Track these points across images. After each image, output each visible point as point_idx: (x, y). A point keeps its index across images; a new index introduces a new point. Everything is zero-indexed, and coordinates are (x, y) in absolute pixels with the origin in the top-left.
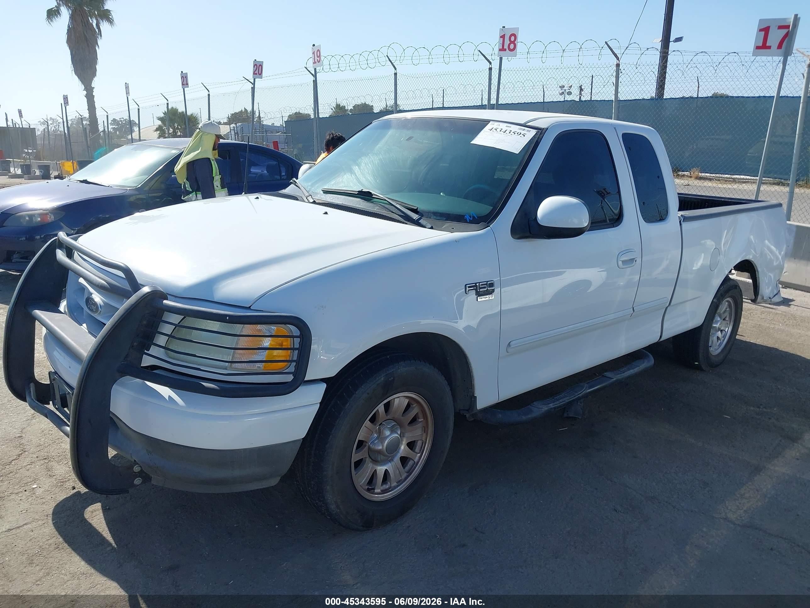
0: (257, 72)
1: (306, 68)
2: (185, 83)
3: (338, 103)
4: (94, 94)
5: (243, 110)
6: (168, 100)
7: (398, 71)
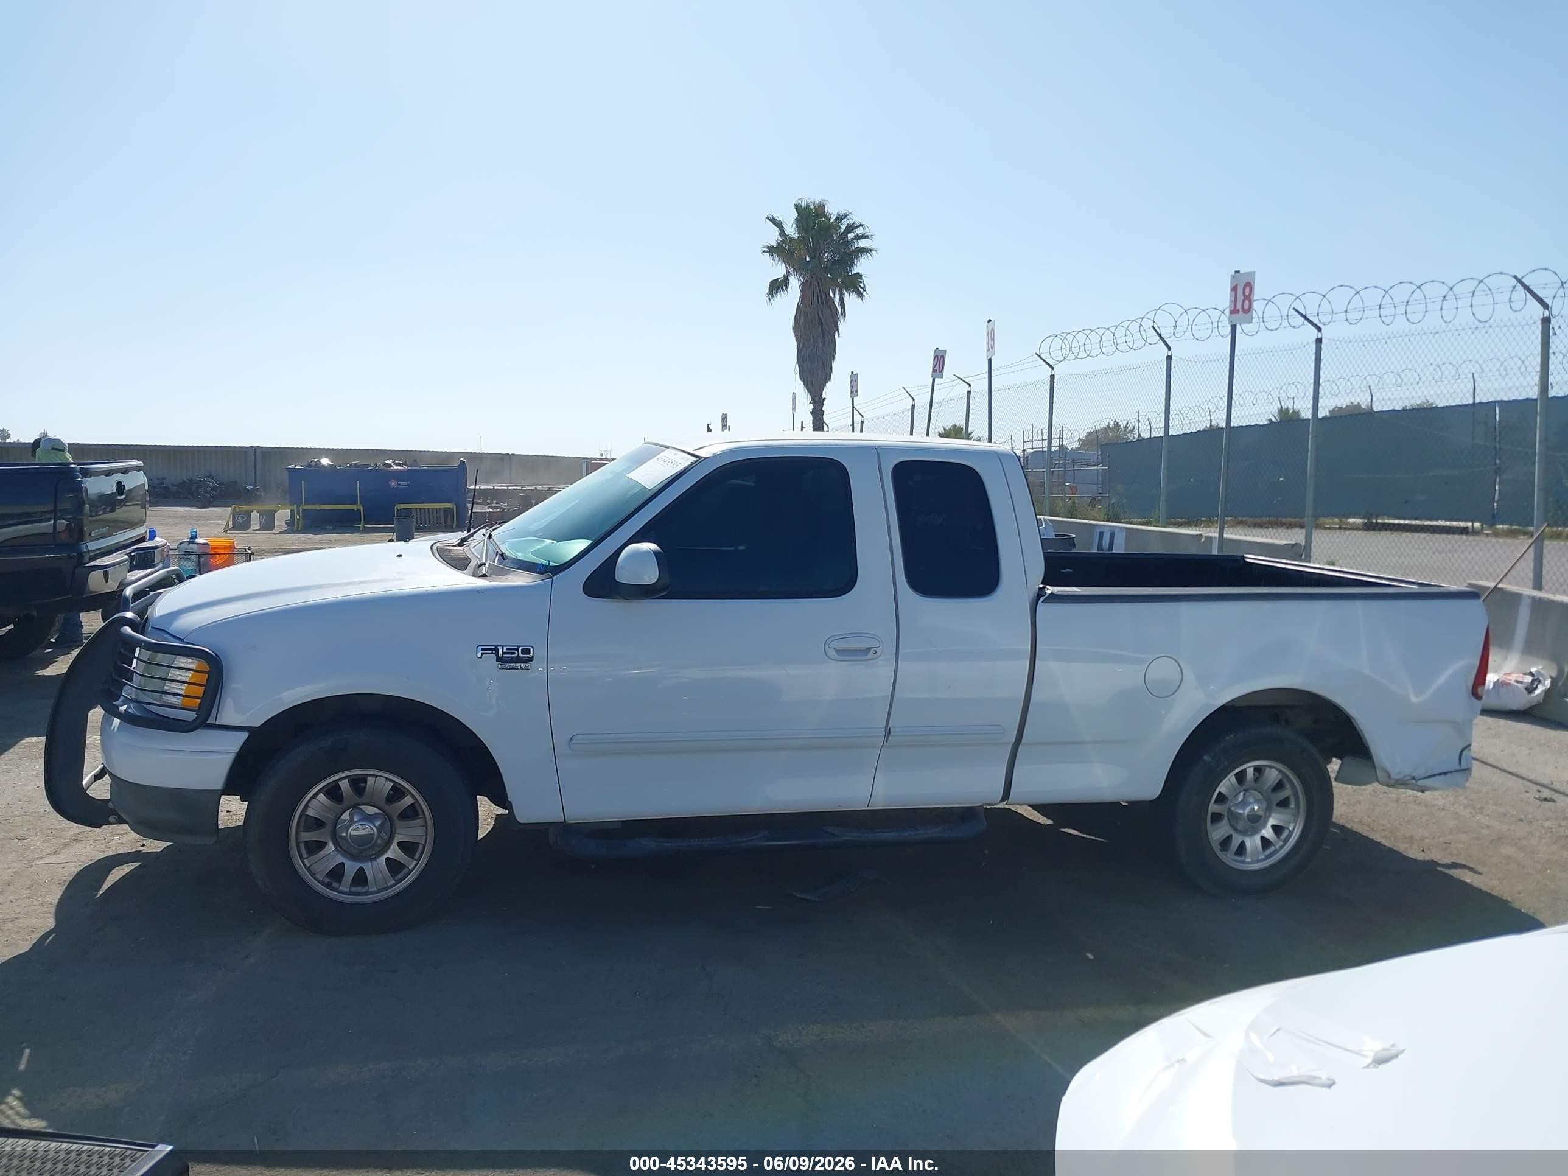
0: (936, 368)
1: (1040, 356)
2: (854, 389)
3: (1284, 407)
4: (823, 409)
5: (1112, 423)
6: (863, 417)
7: (1174, 353)
